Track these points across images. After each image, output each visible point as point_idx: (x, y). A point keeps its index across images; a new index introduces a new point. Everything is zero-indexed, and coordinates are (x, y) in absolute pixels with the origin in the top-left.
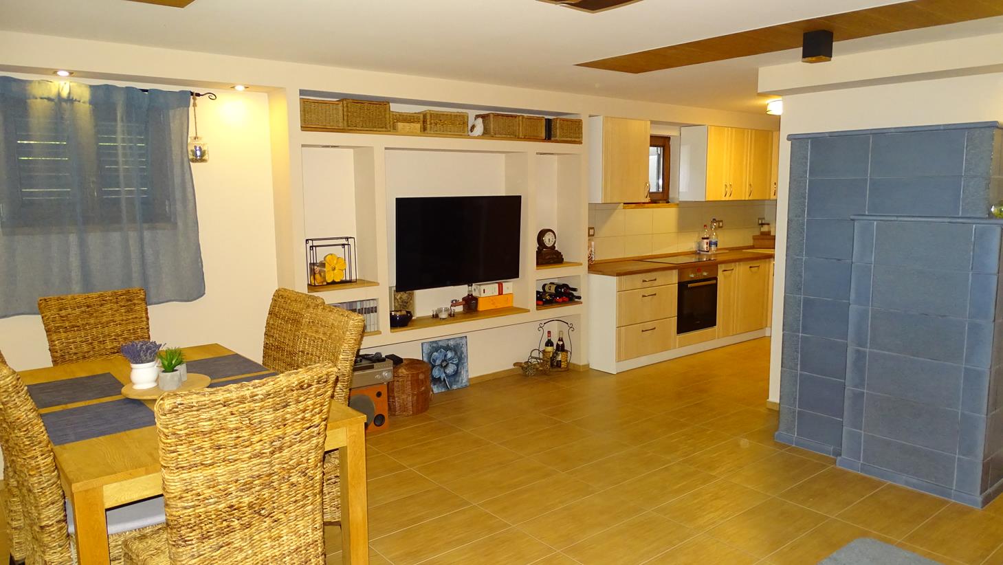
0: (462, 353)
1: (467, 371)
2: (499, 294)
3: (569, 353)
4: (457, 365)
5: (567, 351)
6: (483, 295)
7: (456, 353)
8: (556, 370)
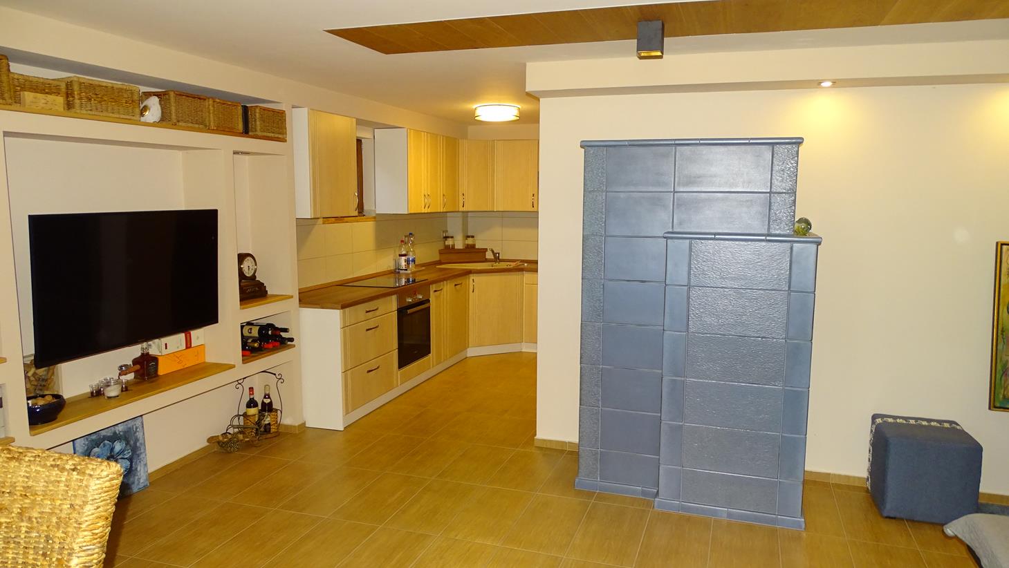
0: (137, 440)
1: (146, 465)
2: (187, 348)
3: (279, 412)
4: (131, 459)
5: (276, 410)
6: (165, 352)
7: (128, 443)
8: (264, 436)
